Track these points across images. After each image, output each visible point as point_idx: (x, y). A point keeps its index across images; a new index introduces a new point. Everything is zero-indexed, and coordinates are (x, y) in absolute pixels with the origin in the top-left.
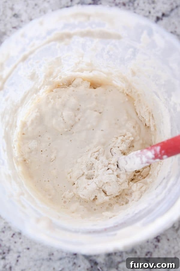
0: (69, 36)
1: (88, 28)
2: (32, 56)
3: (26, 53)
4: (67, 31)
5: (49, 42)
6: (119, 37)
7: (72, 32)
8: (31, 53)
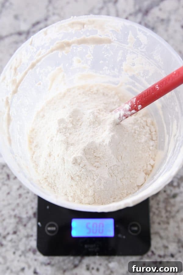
0: (68, 45)
1: (83, 37)
2: (39, 64)
3: (34, 61)
4: (66, 40)
5: (52, 51)
6: (109, 41)
7: (70, 41)
8: (38, 61)
